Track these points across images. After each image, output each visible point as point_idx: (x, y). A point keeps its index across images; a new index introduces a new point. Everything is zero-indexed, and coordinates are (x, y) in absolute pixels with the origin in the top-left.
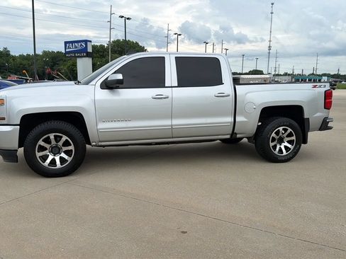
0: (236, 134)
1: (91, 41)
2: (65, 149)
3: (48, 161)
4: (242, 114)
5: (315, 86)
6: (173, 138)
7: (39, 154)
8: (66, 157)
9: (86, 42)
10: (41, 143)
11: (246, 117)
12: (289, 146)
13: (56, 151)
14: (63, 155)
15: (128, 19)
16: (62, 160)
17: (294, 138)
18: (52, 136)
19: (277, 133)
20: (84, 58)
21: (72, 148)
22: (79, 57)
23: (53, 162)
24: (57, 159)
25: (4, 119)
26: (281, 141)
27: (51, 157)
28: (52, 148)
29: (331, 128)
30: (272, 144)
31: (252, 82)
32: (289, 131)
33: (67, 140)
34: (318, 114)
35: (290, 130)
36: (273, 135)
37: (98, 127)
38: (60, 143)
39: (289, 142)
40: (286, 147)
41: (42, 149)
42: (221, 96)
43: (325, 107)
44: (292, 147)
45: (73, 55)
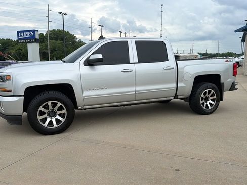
0: (178, 95)
2: (59, 112)
3: (47, 122)
4: (182, 82)
5: (227, 61)
6: (136, 100)
7: (39, 118)
8: (60, 119)
9: (34, 31)
10: (41, 109)
11: (184, 84)
12: (212, 102)
13: (52, 114)
14: (58, 117)
15: (65, 14)
16: (58, 121)
17: (215, 97)
18: (50, 103)
19: (205, 94)
20: (33, 44)
21: (65, 111)
22: (29, 42)
23: (51, 123)
24: (54, 120)
25: (10, 91)
26: (207, 99)
27: (49, 120)
28: (49, 112)
29: (236, 89)
30: (201, 102)
32: (212, 93)
33: (61, 105)
34: (229, 80)
35: (212, 91)
36: (202, 95)
38: (56, 108)
39: (212, 100)
40: (210, 104)
41: (42, 113)
42: (168, 69)
43: (233, 75)
44: (214, 104)
45: (24, 41)
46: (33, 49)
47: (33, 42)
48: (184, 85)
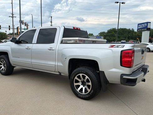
1: (150, 23)
5: (112, 46)
9: (147, 23)
20: (145, 31)
22: (143, 31)
31: (68, 42)
34: (114, 70)
42: (51, 49)
43: (121, 65)
44: (89, 90)
45: (141, 30)
48: (62, 65)
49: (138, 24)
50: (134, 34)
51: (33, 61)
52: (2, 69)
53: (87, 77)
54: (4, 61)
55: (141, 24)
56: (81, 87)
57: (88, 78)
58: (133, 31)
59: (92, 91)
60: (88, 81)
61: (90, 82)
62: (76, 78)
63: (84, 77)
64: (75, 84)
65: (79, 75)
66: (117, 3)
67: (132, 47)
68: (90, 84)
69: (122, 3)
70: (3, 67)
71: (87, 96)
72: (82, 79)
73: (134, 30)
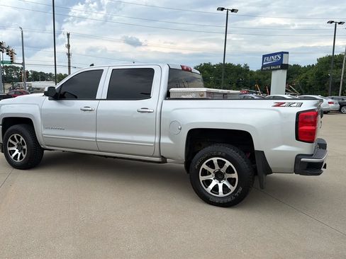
1: (288, 53)
2: (23, 147)
5: (279, 105)
6: (100, 151)
7: (9, 149)
9: (282, 54)
10: (10, 140)
12: (229, 186)
14: (22, 152)
15: (340, 23)
18: (15, 136)
20: (278, 71)
21: (26, 147)
22: (274, 70)
23: (17, 157)
24: (19, 154)
31: (184, 97)
34: (283, 148)
37: (43, 133)
38: (21, 142)
39: (228, 180)
41: (11, 145)
42: (144, 111)
43: (297, 138)
44: (233, 189)
45: (269, 68)
46: (278, 79)
47: (279, 69)
48: (171, 142)
49: (264, 56)
50: (249, 75)
51: (100, 135)
52: (14, 155)
53: (228, 163)
54: (22, 139)
55: (269, 55)
56: (214, 183)
57: (230, 166)
58: (246, 69)
59: (241, 189)
60: (230, 170)
61: (234, 173)
62: (204, 166)
63: (221, 164)
64: (202, 178)
65: (212, 161)
66: (222, 9)
67: (316, 105)
68: (235, 176)
69: (233, 11)
70: (17, 151)
71: (229, 200)
72: (217, 167)
73: (248, 67)
